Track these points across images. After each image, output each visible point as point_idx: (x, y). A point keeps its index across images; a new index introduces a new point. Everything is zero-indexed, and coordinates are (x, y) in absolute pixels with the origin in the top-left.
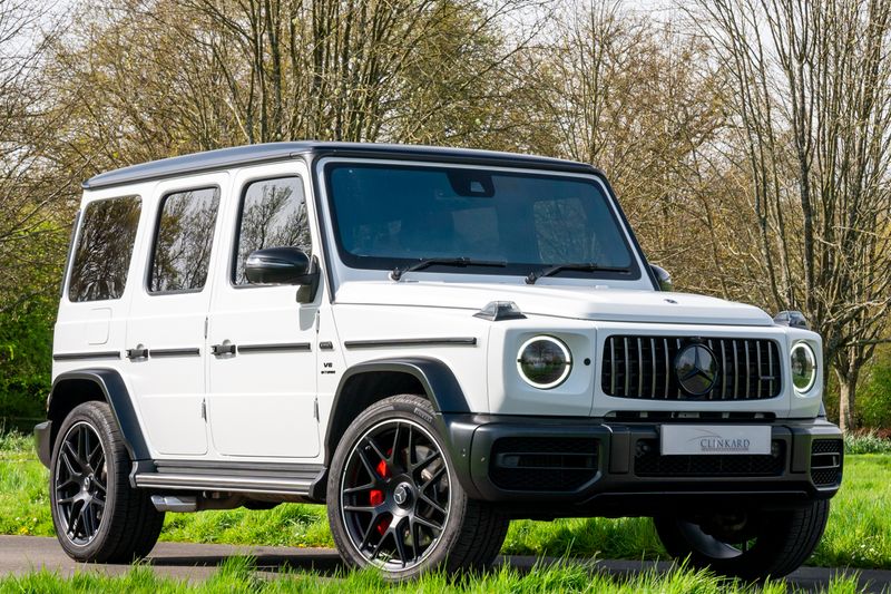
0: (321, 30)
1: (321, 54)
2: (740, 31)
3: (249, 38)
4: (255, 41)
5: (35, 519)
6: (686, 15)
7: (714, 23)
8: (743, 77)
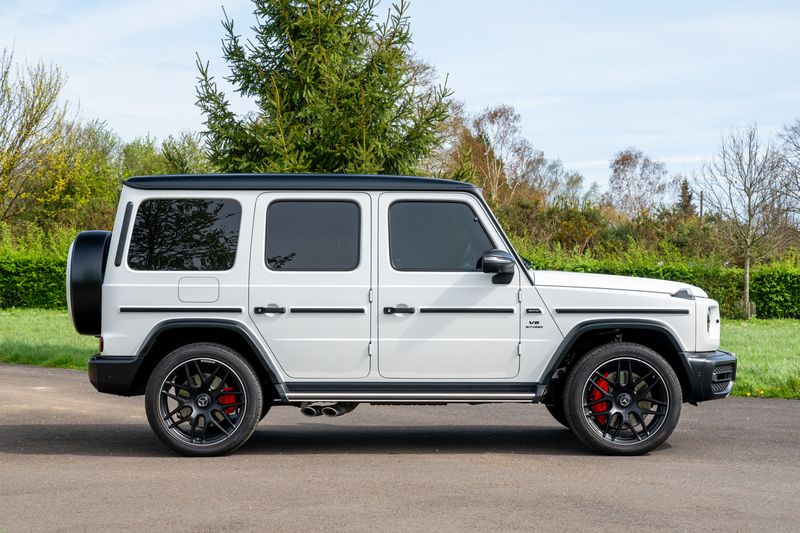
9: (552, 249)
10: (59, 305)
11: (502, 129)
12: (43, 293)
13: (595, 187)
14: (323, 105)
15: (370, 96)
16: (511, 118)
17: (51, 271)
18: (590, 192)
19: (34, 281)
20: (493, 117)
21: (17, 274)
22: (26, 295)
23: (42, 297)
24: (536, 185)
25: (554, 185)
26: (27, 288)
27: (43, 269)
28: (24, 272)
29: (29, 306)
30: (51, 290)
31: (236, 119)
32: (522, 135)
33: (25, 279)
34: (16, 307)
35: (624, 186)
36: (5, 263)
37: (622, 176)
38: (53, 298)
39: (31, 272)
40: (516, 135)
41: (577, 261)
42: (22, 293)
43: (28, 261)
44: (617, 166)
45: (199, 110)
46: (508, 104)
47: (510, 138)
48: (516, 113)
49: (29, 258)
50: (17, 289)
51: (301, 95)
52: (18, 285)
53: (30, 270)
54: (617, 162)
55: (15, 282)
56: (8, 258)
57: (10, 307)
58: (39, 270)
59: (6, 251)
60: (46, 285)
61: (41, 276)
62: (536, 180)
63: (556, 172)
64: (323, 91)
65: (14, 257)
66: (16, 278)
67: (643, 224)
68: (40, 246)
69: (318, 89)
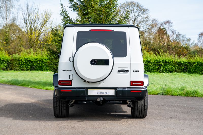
9: (175, 57)
10: (45, 70)
11: (168, 26)
12: (41, 67)
13: (194, 41)
14: (93, 14)
15: (105, 11)
16: (170, 23)
17: (43, 61)
18: (193, 43)
19: (38, 64)
20: (166, 23)
21: (34, 62)
22: (37, 67)
23: (40, 68)
24: (179, 41)
25: (184, 41)
26: (37, 66)
27: (41, 61)
28: (36, 61)
29: (37, 70)
30: (43, 66)
31: (71, 18)
32: (173, 28)
33: (36, 63)
34: (34, 70)
35: (201, 41)
36: (31, 59)
37: (201, 38)
38: (43, 68)
39: (38, 61)
40: (171, 28)
41: (181, 60)
42: (35, 67)
43: (37, 59)
44: (199, 36)
45: (60, 15)
46: (169, 20)
47: (170, 28)
48: (171, 22)
49: (37, 58)
50: (34, 66)
51: (87, 11)
52: (35, 65)
53: (37, 61)
54: (200, 35)
55: (34, 64)
56: (32, 58)
57: (32, 70)
58: (40, 61)
59: (31, 56)
60: (41, 65)
61: (40, 62)
62: (179, 40)
63: (184, 38)
64: (92, 10)
65: (33, 57)
66: (34, 63)
67: (200, 50)
68: (40, 55)
69: (91, 9)
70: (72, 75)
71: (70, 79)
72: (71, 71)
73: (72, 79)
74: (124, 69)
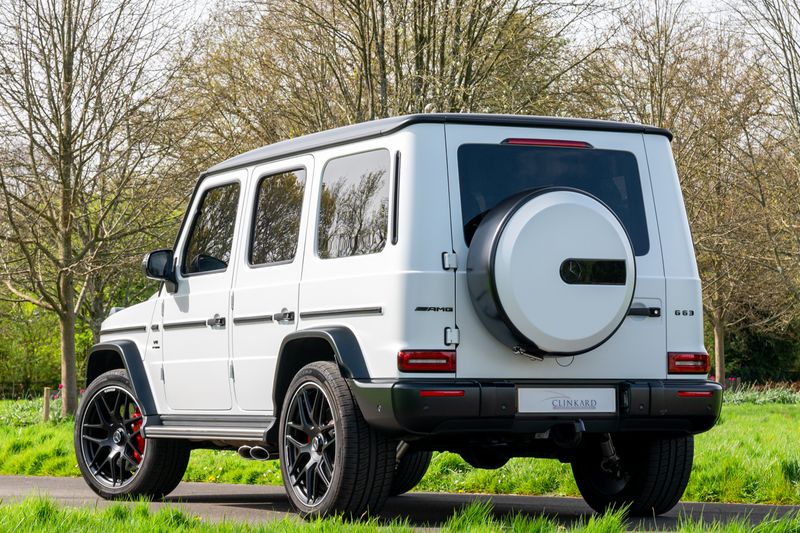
0: (422, 37)
1: (421, 59)
2: (787, 28)
3: (358, 48)
4: (364, 50)
5: (221, 469)
6: (738, 16)
7: (763, 22)
8: (792, 71)
70: (457, 327)
71: (449, 345)
72: (451, 310)
73: (457, 345)
74: (641, 304)
